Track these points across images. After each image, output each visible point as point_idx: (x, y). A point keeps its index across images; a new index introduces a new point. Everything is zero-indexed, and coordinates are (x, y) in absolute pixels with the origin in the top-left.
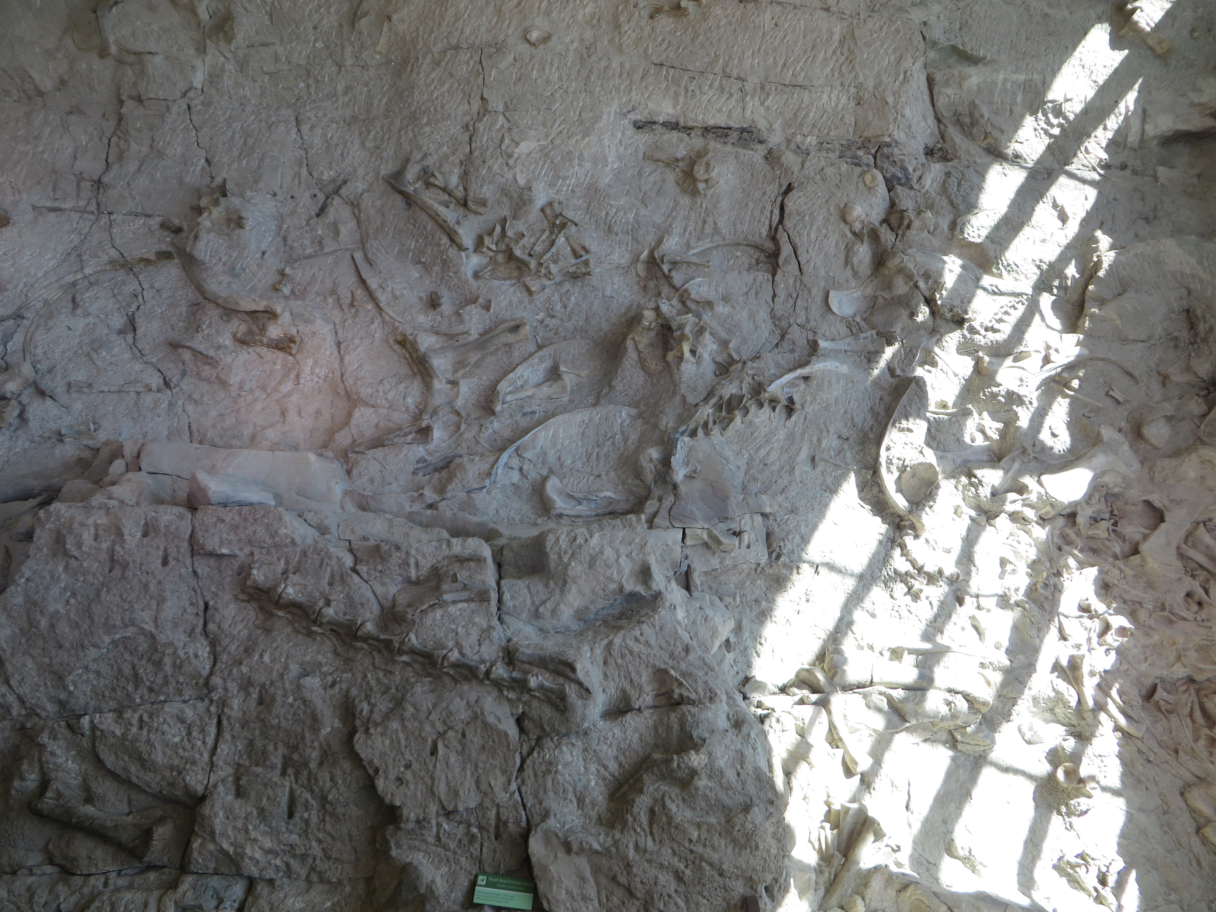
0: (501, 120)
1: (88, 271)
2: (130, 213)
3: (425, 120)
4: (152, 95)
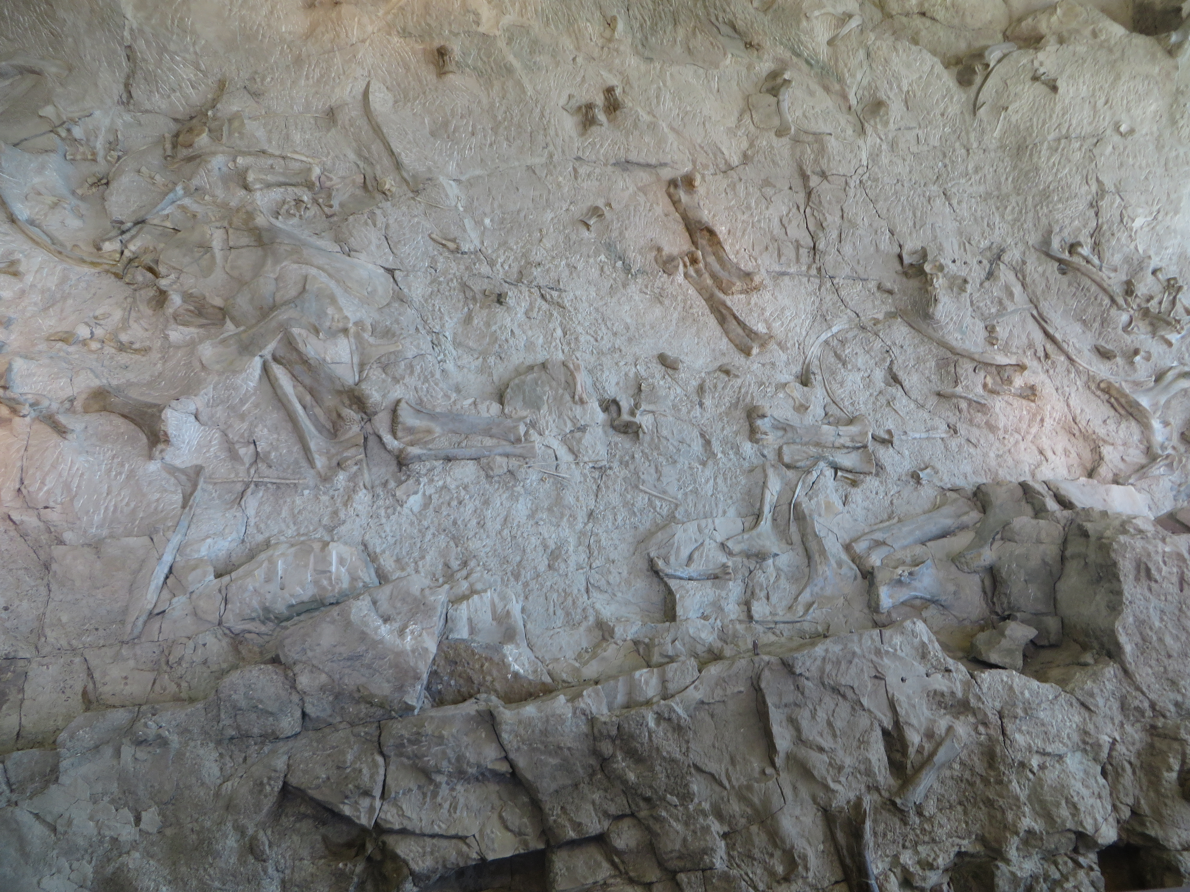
0: (1118, 200)
1: (835, 329)
2: (848, 277)
3: (1056, 198)
4: (834, 172)
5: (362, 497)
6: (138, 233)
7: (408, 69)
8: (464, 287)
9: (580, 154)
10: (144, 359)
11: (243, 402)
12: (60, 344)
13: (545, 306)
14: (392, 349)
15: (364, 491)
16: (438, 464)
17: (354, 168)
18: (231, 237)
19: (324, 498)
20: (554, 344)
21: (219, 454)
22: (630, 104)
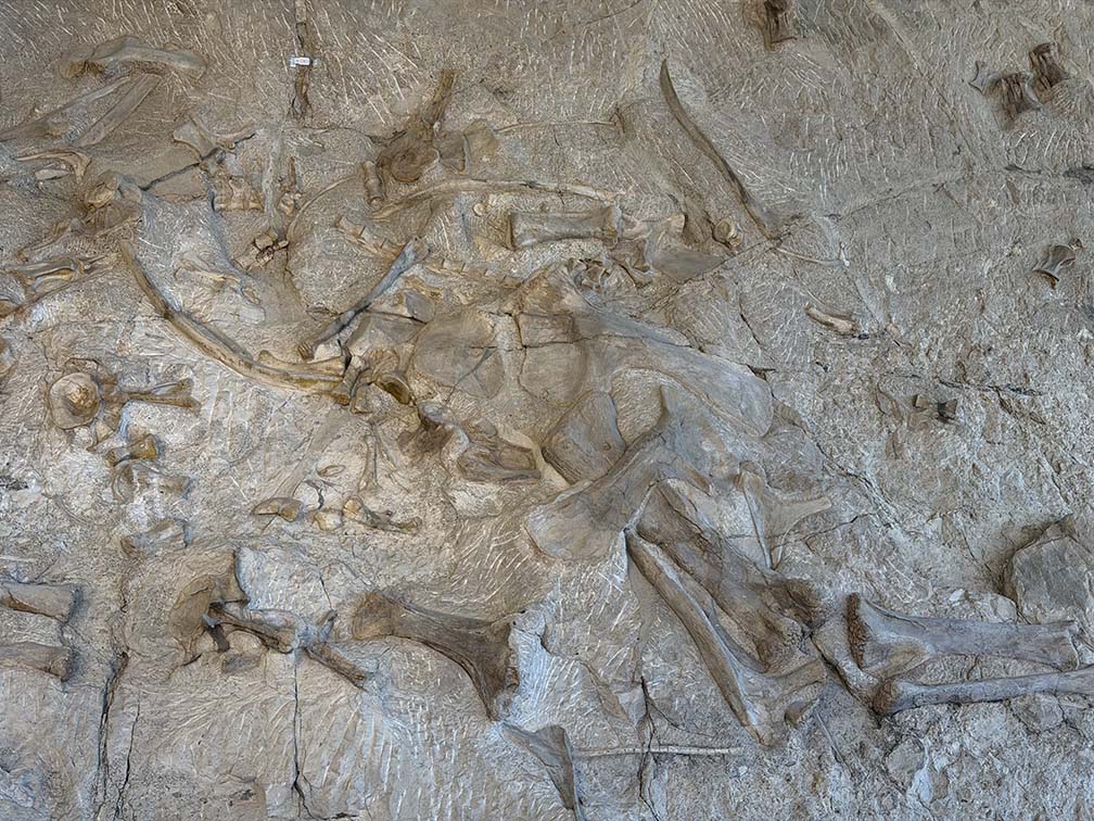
5: (836, 775)
6: (362, 328)
7: (719, 37)
8: (877, 395)
9: (1013, 159)
10: (416, 540)
11: (613, 610)
12: (277, 520)
13: (1011, 422)
14: (817, 507)
15: (836, 765)
16: (941, 710)
17: (670, 203)
18: (524, 328)
19: (775, 780)
20: (1046, 487)
21: (585, 704)
22: (1074, 72)
